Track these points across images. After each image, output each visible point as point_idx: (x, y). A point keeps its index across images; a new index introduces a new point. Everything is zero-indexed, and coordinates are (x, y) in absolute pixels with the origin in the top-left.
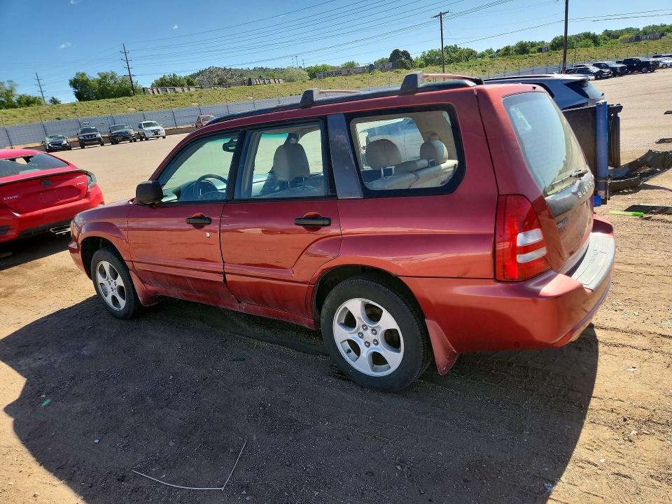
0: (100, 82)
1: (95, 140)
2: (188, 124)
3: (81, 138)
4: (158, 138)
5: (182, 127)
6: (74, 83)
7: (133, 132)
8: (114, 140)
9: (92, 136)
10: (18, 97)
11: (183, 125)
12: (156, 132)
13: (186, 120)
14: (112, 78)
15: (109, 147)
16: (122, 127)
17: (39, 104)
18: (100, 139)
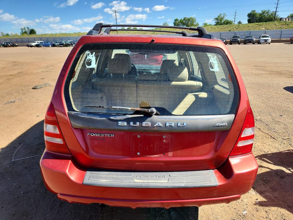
0: (261, 14)
1: (236, 41)
2: (288, 38)
3: (231, 40)
4: (267, 43)
5: (282, 39)
6: (249, 15)
7: (255, 39)
8: (245, 42)
9: (236, 39)
10: (224, 20)
11: (284, 38)
12: (266, 41)
13: (289, 36)
14: (267, 13)
15: (242, 46)
16: (251, 36)
17: (231, 23)
18: (238, 41)
